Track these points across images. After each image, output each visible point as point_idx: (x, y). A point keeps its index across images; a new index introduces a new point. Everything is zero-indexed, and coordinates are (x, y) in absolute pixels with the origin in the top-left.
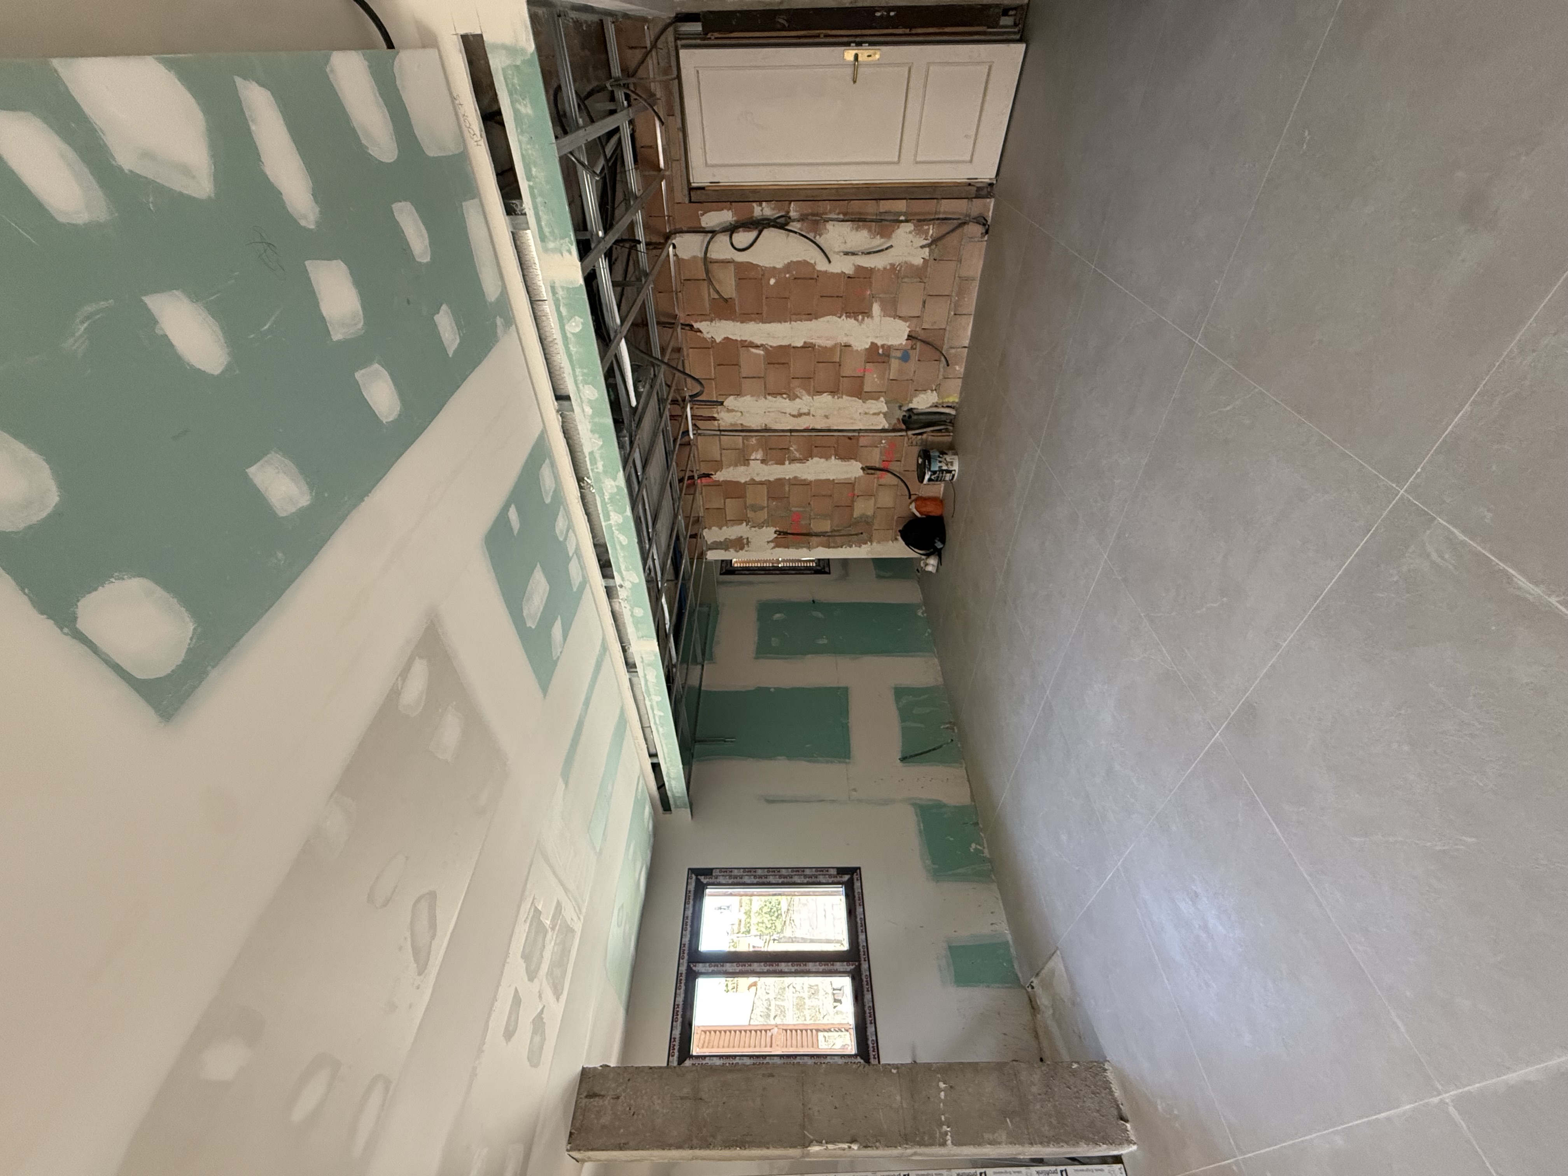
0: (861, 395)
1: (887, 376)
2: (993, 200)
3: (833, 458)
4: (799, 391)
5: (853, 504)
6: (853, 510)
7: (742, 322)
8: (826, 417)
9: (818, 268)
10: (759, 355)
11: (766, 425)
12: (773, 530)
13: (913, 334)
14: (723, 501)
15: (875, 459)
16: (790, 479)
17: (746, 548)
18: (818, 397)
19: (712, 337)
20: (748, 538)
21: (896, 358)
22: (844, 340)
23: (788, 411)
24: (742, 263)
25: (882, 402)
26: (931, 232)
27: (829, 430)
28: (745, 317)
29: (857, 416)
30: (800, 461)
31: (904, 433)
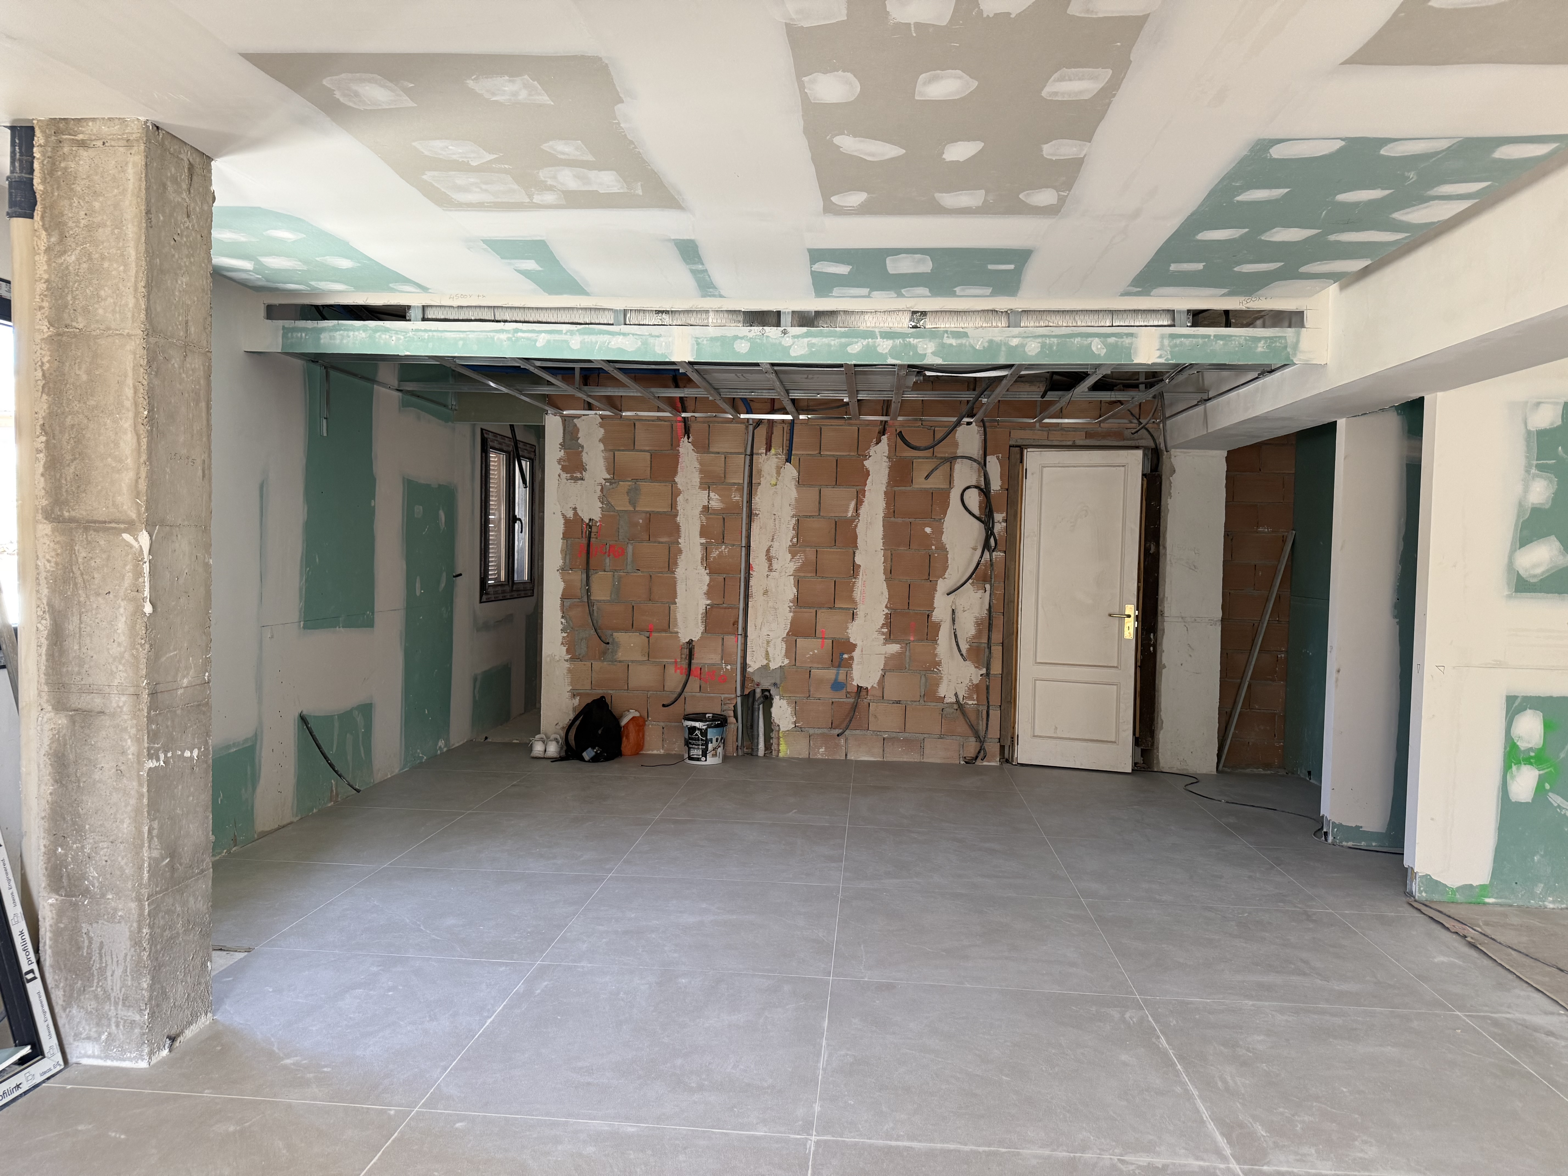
0: (793, 635)
1: (815, 665)
2: (998, 764)
3: (709, 602)
4: (800, 558)
5: (636, 631)
6: (626, 630)
7: (885, 493)
8: (766, 592)
9: (940, 581)
10: (847, 511)
11: (757, 515)
12: (597, 515)
13: (863, 693)
14: (647, 448)
15: (706, 657)
16: (678, 543)
17: (564, 475)
18: (792, 582)
19: (870, 456)
20: (582, 479)
21: (837, 674)
22: (861, 611)
23: (776, 544)
24: (948, 497)
25: (783, 663)
26: (970, 702)
27: (747, 597)
28: (891, 498)
29: (765, 631)
30: (706, 558)
31: (739, 693)
